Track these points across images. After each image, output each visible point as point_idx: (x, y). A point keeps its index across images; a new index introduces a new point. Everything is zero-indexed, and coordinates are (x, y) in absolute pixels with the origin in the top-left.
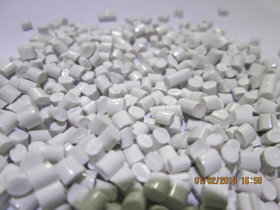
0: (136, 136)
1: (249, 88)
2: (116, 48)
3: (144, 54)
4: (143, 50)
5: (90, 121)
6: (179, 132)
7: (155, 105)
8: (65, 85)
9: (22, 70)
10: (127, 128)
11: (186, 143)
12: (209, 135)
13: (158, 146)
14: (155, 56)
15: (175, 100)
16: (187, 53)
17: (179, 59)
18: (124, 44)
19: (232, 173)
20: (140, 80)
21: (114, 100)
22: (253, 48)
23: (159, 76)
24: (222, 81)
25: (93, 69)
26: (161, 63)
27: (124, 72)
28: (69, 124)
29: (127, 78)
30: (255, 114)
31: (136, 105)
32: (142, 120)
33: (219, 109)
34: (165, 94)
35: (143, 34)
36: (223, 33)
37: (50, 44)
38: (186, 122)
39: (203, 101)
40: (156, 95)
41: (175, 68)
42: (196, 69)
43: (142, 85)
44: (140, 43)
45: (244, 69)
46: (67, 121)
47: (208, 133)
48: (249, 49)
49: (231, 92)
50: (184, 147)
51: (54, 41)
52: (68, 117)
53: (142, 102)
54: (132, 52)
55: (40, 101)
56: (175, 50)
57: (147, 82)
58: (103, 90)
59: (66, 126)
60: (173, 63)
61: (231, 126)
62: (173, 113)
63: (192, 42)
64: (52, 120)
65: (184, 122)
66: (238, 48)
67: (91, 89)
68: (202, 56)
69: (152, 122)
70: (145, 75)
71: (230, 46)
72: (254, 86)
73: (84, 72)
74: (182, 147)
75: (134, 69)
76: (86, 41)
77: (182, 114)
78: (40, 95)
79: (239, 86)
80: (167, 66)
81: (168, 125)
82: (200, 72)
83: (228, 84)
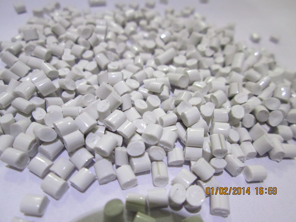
0: (134, 102)
1: (224, 65)
2: (109, 31)
3: (135, 37)
4: (133, 33)
5: (95, 90)
6: (168, 98)
7: (147, 78)
8: (69, 62)
9: (30, 48)
10: (126, 94)
11: (174, 105)
12: (191, 98)
13: (152, 108)
14: (145, 38)
15: (164, 74)
16: (173, 37)
17: (165, 40)
18: (116, 27)
19: (208, 125)
20: (134, 58)
21: (113, 73)
22: (228, 32)
23: (149, 56)
24: (202, 59)
25: (91, 48)
26: (150, 44)
27: (119, 51)
28: (77, 93)
29: (122, 57)
30: (227, 84)
31: (132, 78)
32: (137, 89)
33: (199, 80)
34: (155, 69)
35: (133, 19)
36: (204, 19)
37: (48, 26)
38: (173, 92)
39: (186, 74)
40: (148, 70)
41: (162, 48)
42: (180, 49)
43: (136, 63)
44: (131, 26)
45: (220, 50)
46: (76, 90)
47: (191, 97)
48: (224, 32)
49: (209, 69)
50: (172, 109)
51: (51, 23)
52: (76, 87)
53: (137, 75)
54: (124, 34)
55: (51, 73)
56: (162, 33)
57: (139, 60)
58: (103, 66)
59: (74, 94)
60: (161, 44)
61: (208, 93)
62: (163, 83)
63: (177, 26)
64: (63, 90)
65: (171, 93)
66: (215, 32)
67: (92, 65)
68: (185, 38)
69: (146, 91)
70: (137, 54)
71: (209, 31)
72: (228, 63)
73: (84, 51)
74: (170, 109)
75: (127, 49)
76: (81, 24)
77: (169, 84)
78: (50, 69)
79: (216, 63)
80: (156, 47)
81: (159, 92)
82: (183, 52)
83: (206, 62)
